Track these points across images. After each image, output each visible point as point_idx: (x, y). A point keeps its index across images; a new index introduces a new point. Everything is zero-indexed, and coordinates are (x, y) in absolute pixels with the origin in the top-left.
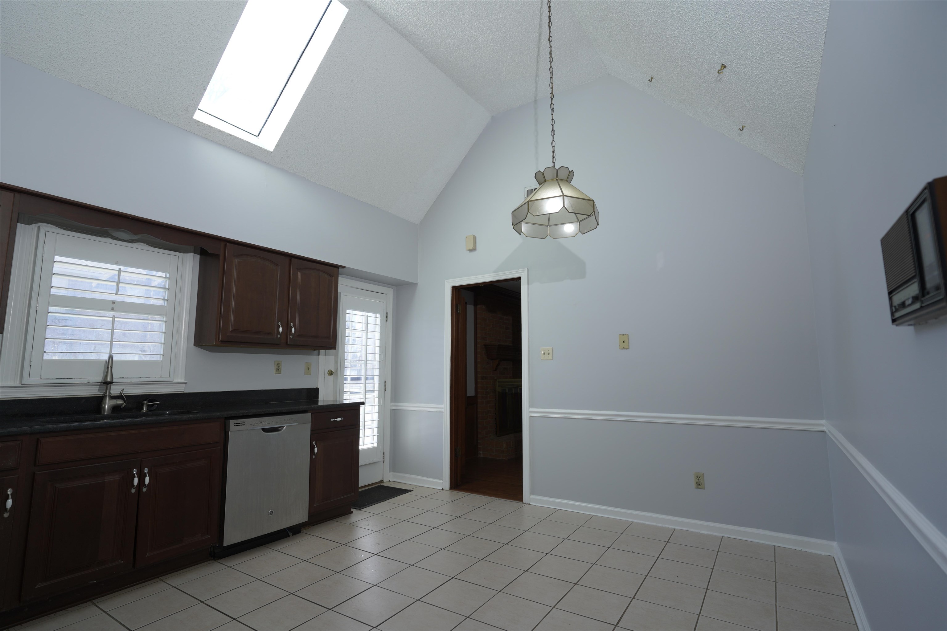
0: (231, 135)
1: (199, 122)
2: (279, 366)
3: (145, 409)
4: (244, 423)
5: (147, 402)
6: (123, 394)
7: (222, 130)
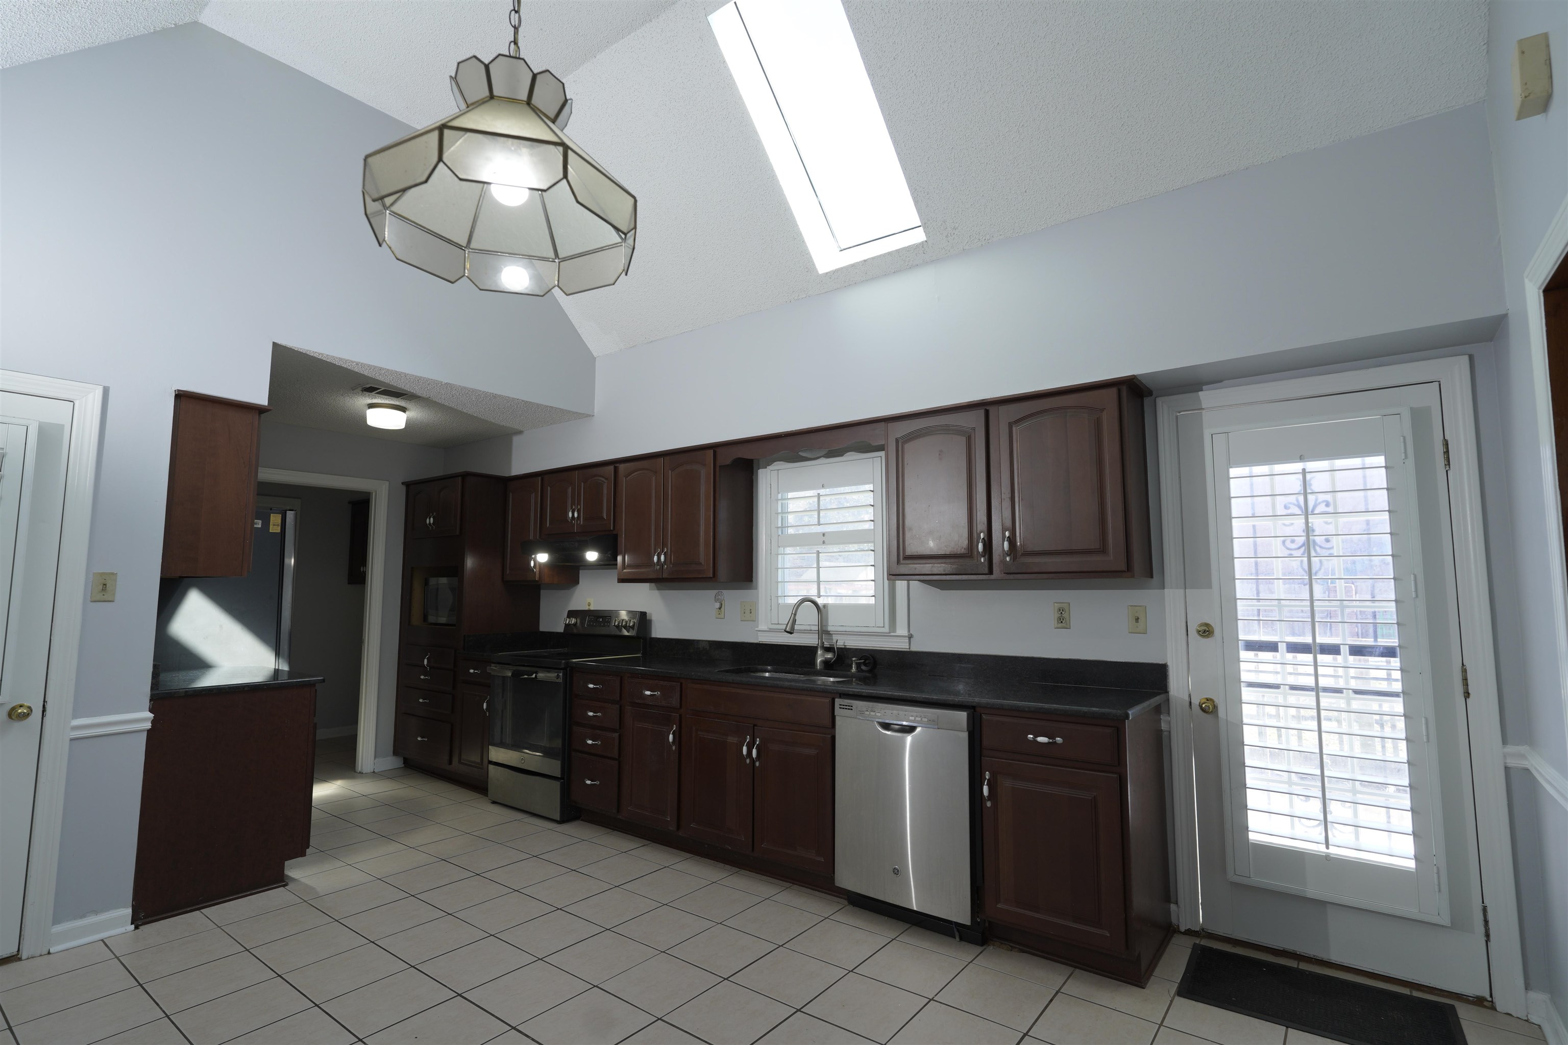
0: (865, 261)
1: (827, 273)
2: (1063, 613)
3: (854, 669)
4: (852, 706)
5: (857, 659)
6: (836, 645)
7: (852, 263)
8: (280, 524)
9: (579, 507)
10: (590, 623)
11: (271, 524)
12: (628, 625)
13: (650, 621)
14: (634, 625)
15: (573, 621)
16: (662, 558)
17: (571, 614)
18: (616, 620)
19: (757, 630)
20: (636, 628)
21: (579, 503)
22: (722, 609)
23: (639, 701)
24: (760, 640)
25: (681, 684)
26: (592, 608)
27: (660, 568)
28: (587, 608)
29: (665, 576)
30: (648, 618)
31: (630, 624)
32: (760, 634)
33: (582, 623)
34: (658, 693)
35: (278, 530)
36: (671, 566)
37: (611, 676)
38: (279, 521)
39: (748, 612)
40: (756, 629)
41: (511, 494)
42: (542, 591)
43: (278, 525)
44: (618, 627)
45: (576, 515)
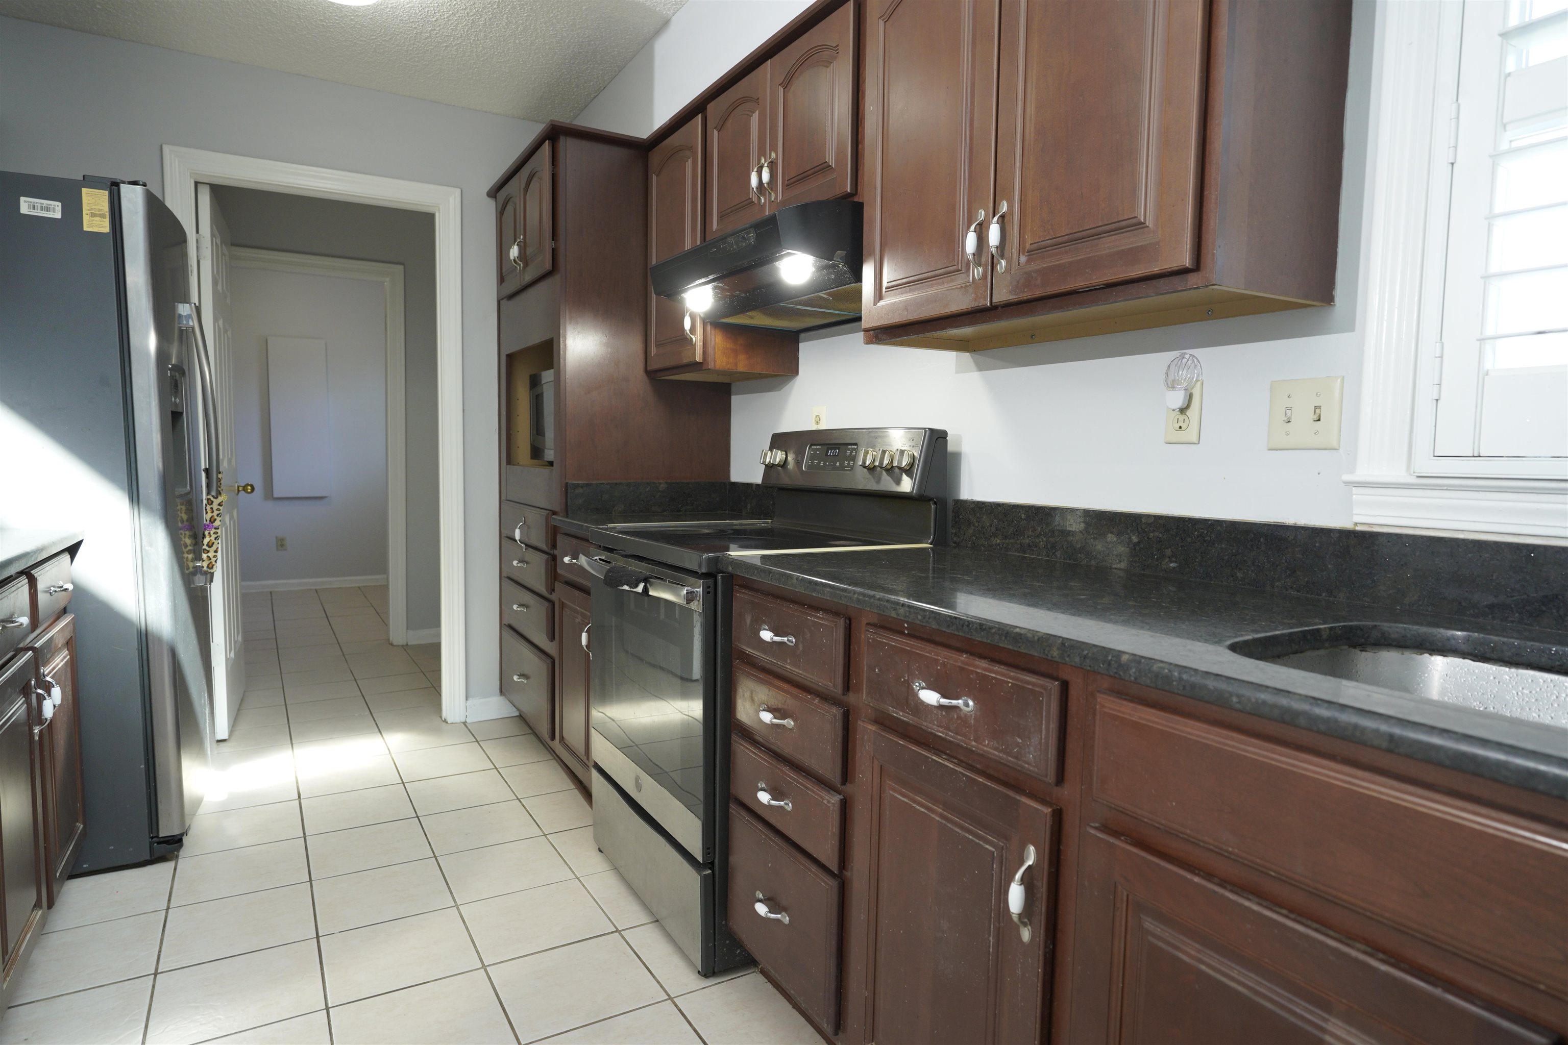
8: (107, 214)
9: (773, 155)
10: (813, 463)
11: (85, 212)
12: (895, 464)
13: (957, 456)
14: (912, 465)
15: (779, 456)
16: (994, 235)
17: (779, 441)
18: (866, 453)
19: (1347, 483)
20: (918, 471)
21: (774, 148)
22: (1193, 412)
23: (900, 715)
24: (1357, 519)
25: (1065, 687)
26: (822, 426)
27: (984, 277)
28: (814, 427)
29: (1002, 295)
30: (951, 448)
31: (900, 461)
32: (1358, 495)
33: (798, 463)
34: (967, 705)
35: (104, 226)
36: (1023, 259)
37: (820, 614)
38: (105, 206)
39: (1304, 415)
40: (1346, 477)
41: (654, 177)
42: (734, 398)
43: (102, 216)
44: (872, 469)
45: (766, 177)
